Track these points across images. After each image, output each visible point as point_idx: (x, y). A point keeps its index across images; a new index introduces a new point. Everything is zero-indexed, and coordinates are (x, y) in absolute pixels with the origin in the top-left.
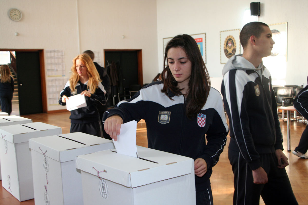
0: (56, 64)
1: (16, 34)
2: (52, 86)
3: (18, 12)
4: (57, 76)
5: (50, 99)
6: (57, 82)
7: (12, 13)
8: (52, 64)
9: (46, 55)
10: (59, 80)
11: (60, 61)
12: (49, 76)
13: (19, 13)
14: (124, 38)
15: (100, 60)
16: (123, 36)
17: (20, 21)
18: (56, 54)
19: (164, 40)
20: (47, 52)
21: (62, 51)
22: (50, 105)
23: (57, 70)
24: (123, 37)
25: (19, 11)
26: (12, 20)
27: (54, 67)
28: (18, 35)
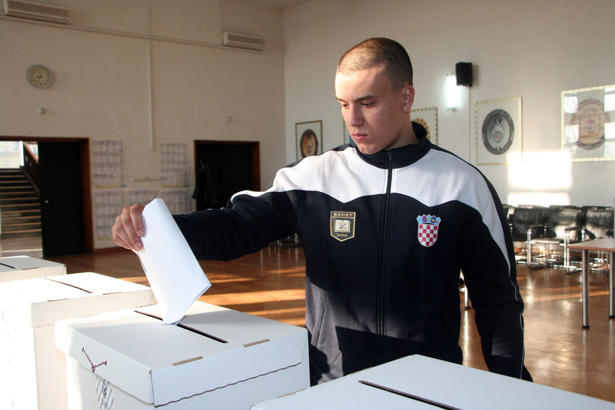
0: (110, 165)
1: (40, 111)
2: (103, 204)
3: (46, 71)
4: (111, 187)
5: (98, 227)
6: (112, 198)
7: (34, 73)
8: (102, 165)
9: (93, 149)
10: (116, 193)
11: (118, 160)
12: (97, 187)
13: (47, 73)
14: (229, 121)
15: (188, 160)
16: (229, 118)
17: (48, 87)
18: (111, 147)
19: (298, 126)
20: (95, 143)
21: (121, 143)
22: (99, 238)
23: (112, 176)
24: (227, 120)
25: (48, 71)
26: (34, 85)
27: (106, 170)
28: (44, 111)
